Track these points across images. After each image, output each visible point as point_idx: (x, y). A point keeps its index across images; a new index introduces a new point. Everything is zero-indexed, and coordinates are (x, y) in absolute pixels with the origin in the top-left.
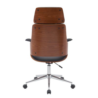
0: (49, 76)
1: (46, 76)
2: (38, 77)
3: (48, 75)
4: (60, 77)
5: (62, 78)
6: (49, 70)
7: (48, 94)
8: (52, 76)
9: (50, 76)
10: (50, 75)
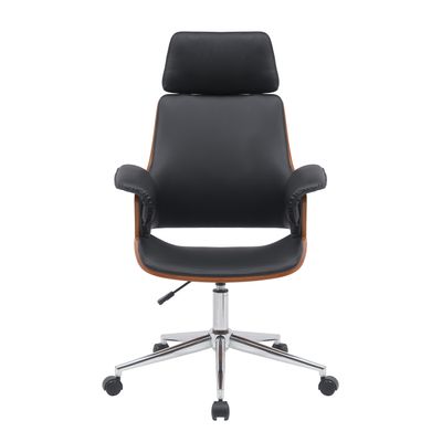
0: (221, 337)
1: (206, 338)
2: (171, 344)
3: (215, 332)
4: (270, 344)
5: (280, 349)
6: (221, 310)
7: (215, 419)
8: (235, 338)
9: (227, 336)
10: (226, 332)
